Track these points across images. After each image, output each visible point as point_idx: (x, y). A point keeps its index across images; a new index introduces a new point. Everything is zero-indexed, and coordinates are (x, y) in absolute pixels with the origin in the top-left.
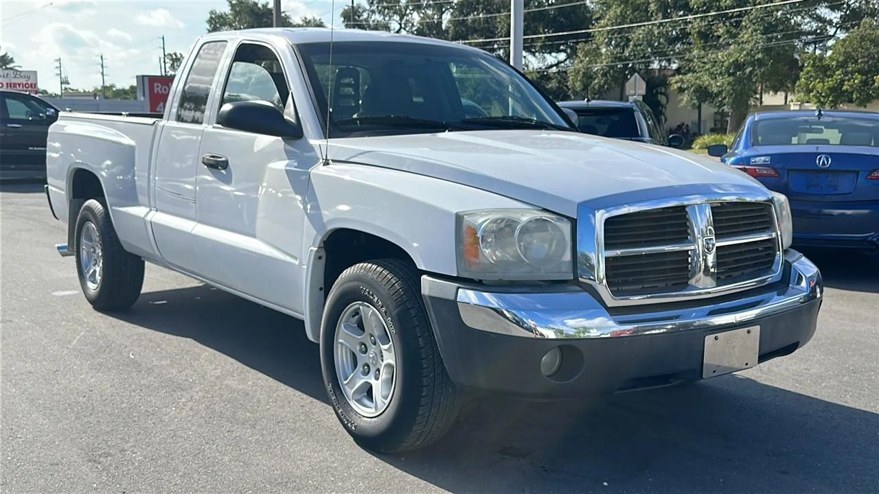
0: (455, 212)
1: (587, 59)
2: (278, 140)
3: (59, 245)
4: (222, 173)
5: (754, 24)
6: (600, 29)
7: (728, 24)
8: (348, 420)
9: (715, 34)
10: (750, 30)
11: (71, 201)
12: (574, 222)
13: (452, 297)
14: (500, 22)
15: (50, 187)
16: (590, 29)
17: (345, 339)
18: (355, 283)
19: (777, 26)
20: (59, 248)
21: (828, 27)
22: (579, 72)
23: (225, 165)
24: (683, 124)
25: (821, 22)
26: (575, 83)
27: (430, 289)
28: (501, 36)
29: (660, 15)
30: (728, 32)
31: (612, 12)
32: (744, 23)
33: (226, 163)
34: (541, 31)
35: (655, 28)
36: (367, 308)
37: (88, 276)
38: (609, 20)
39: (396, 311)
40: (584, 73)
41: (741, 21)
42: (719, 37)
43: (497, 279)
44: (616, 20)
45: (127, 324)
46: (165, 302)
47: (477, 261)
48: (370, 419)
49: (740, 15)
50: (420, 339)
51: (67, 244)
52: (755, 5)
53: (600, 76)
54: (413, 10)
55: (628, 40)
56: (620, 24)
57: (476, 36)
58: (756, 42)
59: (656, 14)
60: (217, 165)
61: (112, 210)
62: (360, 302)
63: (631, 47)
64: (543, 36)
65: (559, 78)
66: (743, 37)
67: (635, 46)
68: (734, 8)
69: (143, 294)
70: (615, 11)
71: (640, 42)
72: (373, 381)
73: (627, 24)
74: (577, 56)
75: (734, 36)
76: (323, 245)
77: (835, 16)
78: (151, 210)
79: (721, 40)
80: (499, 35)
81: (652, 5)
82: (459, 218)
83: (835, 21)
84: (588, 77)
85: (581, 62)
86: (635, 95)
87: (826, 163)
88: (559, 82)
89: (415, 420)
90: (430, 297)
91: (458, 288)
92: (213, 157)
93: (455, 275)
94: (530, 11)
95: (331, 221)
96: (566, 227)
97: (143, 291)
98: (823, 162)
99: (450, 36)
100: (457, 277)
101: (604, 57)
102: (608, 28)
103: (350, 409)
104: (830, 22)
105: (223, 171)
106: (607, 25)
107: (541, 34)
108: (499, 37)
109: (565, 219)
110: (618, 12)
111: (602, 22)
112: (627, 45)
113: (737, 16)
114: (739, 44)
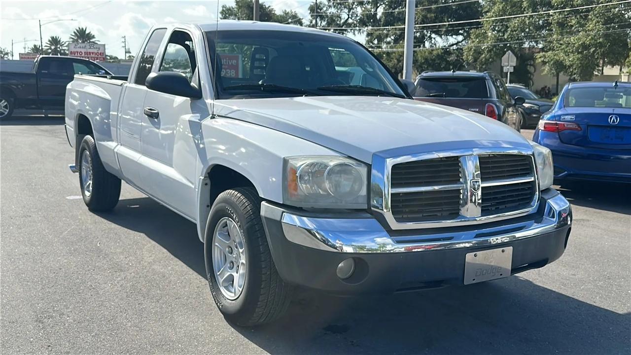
0: (283, 157)
1: (477, 40)
2: (187, 99)
3: (71, 165)
4: (156, 121)
5: (597, 17)
6: (487, 19)
7: (578, 17)
8: (218, 301)
9: (569, 24)
10: (594, 22)
11: (77, 136)
12: (369, 167)
13: (278, 219)
15: (67, 126)
16: (480, 19)
17: (219, 242)
18: (223, 204)
19: (613, 19)
20: (71, 167)
22: (471, 49)
23: (157, 115)
24: (546, 87)
26: (468, 57)
27: (266, 211)
28: (418, 24)
29: (530, 10)
30: (578, 22)
31: (496, 8)
32: (590, 17)
33: (158, 114)
34: (446, 20)
35: (526, 19)
36: (230, 222)
37: (86, 187)
38: (494, 13)
39: (247, 225)
40: (475, 50)
41: (588, 15)
42: (572, 26)
43: (310, 207)
44: (499, 13)
45: (106, 221)
46: (138, 206)
47: (296, 193)
48: (230, 301)
49: (588, 11)
50: (261, 247)
51: (74, 165)
52: (598, 4)
53: (486, 52)
54: (358, 5)
55: (507, 27)
56: (501, 16)
57: (400, 24)
58: (598, 31)
59: (528, 10)
60: (153, 116)
61: (97, 143)
62: (227, 218)
63: (509, 32)
64: (448, 23)
65: (457, 53)
66: (589, 26)
67: (512, 31)
68: (583, 6)
69: (121, 200)
71: (516, 29)
72: (235, 274)
73: (507, 16)
74: (470, 38)
75: (583, 26)
76: (207, 176)
78: (118, 144)
79: (574, 28)
80: (416, 23)
81: (525, 3)
82: (285, 162)
84: (478, 52)
85: (473, 42)
86: (508, 66)
87: (615, 120)
88: (458, 56)
89: (257, 305)
90: (266, 218)
91: (283, 212)
92: (151, 110)
93: (281, 203)
95: (212, 159)
96: (363, 171)
97: (120, 199)
98: (614, 120)
99: (382, 23)
100: (283, 204)
101: (489, 39)
102: (493, 19)
103: (220, 293)
105: (156, 120)
106: (493, 17)
107: (446, 22)
109: (363, 164)
110: (501, 7)
111: (489, 14)
112: (506, 31)
113: (586, 12)
114: (586, 31)
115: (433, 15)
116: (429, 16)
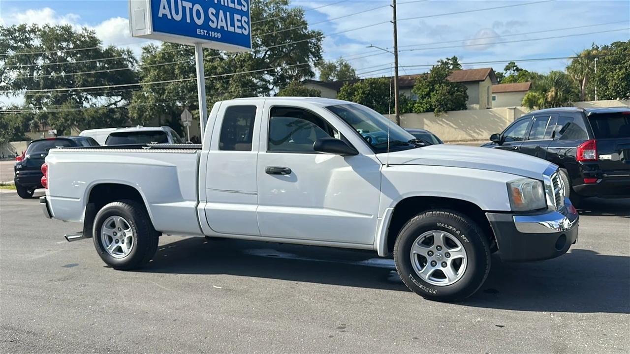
1: (140, 100)
5: (236, 82)
6: (146, 83)
7: (222, 82)
9: (216, 87)
10: (234, 86)
14: (77, 78)
16: (138, 83)
19: (248, 84)
21: (268, 84)
22: (135, 108)
24: (195, 136)
25: (264, 81)
26: (133, 114)
28: (79, 87)
29: (182, 76)
30: (222, 86)
31: (152, 74)
32: (230, 82)
34: (106, 83)
35: (179, 83)
38: (150, 78)
40: (138, 109)
41: (229, 81)
42: (218, 89)
44: (155, 78)
49: (228, 77)
52: (235, 72)
53: (149, 110)
54: (10, 69)
55: (165, 90)
56: (157, 81)
57: (60, 86)
58: (239, 92)
59: (180, 76)
63: (166, 93)
64: (108, 86)
65: (121, 112)
66: (231, 89)
67: (168, 93)
68: (224, 74)
70: (153, 73)
71: (172, 91)
73: (162, 81)
74: (132, 98)
75: (226, 89)
77: (271, 78)
79: (219, 90)
80: (77, 86)
81: (176, 70)
83: (271, 81)
84: (141, 110)
85: (136, 102)
86: (186, 121)
88: (122, 114)
94: (97, 72)
99: (41, 86)
101: (150, 99)
102: (151, 83)
104: (269, 82)
106: (149, 81)
107: (107, 85)
108: (77, 87)
110: (156, 73)
111: (146, 79)
112: (164, 93)
113: (226, 78)
114: (229, 93)
115: (94, 79)
116: (89, 80)
